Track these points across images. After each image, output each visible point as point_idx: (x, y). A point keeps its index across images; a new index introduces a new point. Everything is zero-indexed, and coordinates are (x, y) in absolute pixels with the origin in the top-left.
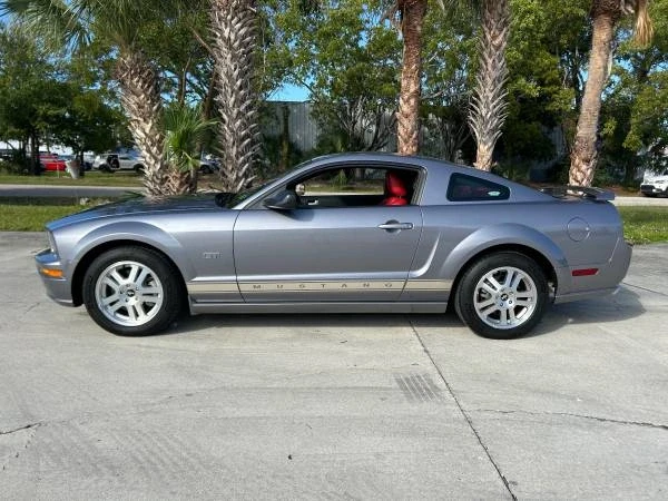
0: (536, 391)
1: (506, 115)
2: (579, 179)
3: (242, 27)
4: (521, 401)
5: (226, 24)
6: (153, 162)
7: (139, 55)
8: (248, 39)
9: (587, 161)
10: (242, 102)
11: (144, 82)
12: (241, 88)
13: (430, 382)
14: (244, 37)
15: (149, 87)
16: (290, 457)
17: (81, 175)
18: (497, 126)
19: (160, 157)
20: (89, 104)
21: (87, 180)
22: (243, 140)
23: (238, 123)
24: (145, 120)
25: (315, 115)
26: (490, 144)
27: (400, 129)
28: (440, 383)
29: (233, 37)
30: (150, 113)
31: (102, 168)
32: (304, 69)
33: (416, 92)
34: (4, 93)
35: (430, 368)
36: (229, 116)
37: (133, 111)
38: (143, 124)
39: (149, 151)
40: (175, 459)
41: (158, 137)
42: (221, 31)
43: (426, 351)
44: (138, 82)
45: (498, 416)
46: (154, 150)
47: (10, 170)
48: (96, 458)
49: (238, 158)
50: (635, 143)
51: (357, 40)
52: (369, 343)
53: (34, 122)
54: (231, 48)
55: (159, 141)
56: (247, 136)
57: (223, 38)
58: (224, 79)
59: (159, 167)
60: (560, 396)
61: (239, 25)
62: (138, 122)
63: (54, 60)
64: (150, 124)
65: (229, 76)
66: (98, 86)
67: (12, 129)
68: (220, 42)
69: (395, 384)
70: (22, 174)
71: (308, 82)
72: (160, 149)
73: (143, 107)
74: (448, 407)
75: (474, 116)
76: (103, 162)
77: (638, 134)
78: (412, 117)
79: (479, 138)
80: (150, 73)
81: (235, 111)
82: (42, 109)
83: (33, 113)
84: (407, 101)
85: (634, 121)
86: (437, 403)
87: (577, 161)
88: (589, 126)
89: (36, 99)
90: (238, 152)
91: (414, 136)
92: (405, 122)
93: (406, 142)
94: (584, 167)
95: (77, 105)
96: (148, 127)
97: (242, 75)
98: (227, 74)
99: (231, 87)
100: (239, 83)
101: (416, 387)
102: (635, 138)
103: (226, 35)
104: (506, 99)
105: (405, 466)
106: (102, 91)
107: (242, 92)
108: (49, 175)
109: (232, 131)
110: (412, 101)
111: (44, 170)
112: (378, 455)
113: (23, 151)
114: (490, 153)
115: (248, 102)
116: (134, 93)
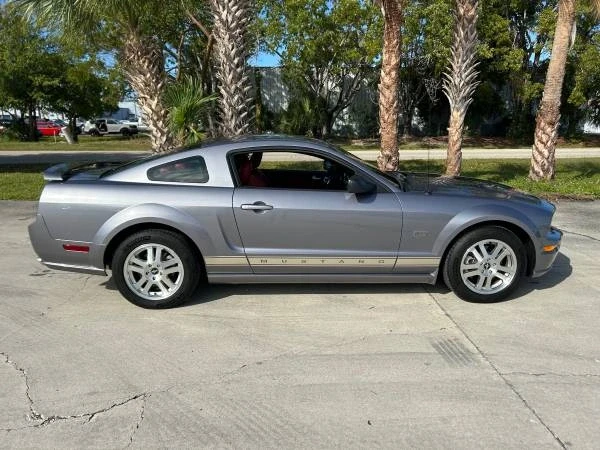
0: (557, 353)
1: (477, 83)
2: (544, 140)
3: (238, 10)
4: (548, 364)
5: (224, 8)
6: (160, 134)
7: (145, 37)
8: (243, 20)
9: (551, 124)
10: (239, 79)
11: (150, 63)
12: (237, 66)
13: (462, 345)
14: (240, 19)
15: (154, 66)
16: (369, 423)
17: (75, 139)
18: (469, 93)
19: (166, 130)
20: (81, 75)
21: (82, 145)
22: (240, 113)
23: (236, 98)
24: (151, 97)
25: (285, 79)
26: (462, 110)
27: (382, 98)
28: (471, 347)
29: (230, 19)
30: (156, 92)
31: (92, 132)
32: (276, 39)
33: (397, 65)
34: (3, 67)
35: (457, 332)
36: (227, 92)
37: (141, 89)
38: (149, 101)
39: (155, 125)
40: (273, 427)
41: (163, 112)
42: (219, 14)
43: (447, 315)
44: (144, 62)
45: (532, 379)
46: (160, 124)
47: (11, 137)
48: (205, 427)
49: (236, 130)
50: (579, 99)
51: (323, 11)
52: (395, 309)
53: (30, 92)
54: (228, 29)
55: (165, 116)
56: (244, 110)
57: (221, 20)
58: (222, 58)
59: (164, 139)
60: (581, 358)
61: (236, 7)
62: (146, 99)
63: (46, 34)
64: (156, 101)
65: (227, 55)
66: (88, 58)
67: (11, 99)
68: (218, 24)
69: (433, 350)
70: (22, 140)
71: (280, 51)
72: (166, 124)
73: (149, 85)
74: (487, 370)
75: (447, 84)
76: (93, 126)
77: (581, 90)
78: (393, 89)
79: (452, 105)
80: (154, 54)
81: (233, 87)
82: (38, 80)
83: (30, 84)
84: (389, 74)
85: (578, 78)
86: (476, 367)
87: (542, 124)
88: (554, 91)
89: (31, 72)
90: (236, 125)
91: (395, 105)
92: (387, 93)
93: (387, 110)
94: (549, 130)
95: (70, 77)
96: (154, 103)
97: (238, 54)
98: (225, 54)
99: (229, 65)
100: (236, 61)
101: (451, 352)
102: (579, 94)
103: (224, 17)
104: (477, 69)
105: (470, 430)
106: (91, 63)
107: (239, 70)
108: (47, 140)
109: (230, 105)
110: (393, 73)
111: (41, 135)
112: (444, 420)
113: (22, 119)
114: (462, 119)
115: (245, 79)
116: (141, 73)
